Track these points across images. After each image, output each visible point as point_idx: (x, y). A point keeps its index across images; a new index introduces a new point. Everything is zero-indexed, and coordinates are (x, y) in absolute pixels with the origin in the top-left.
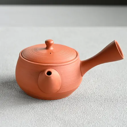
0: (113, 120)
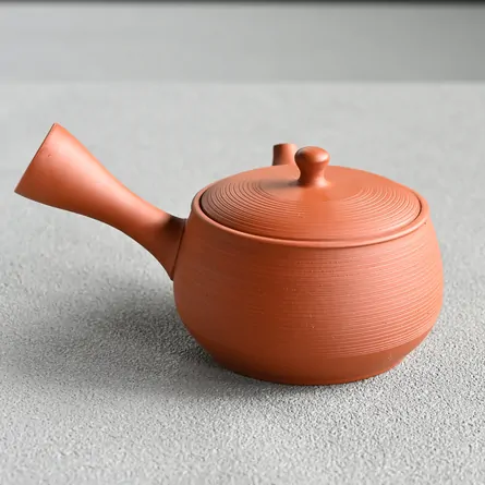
0: (468, 403)
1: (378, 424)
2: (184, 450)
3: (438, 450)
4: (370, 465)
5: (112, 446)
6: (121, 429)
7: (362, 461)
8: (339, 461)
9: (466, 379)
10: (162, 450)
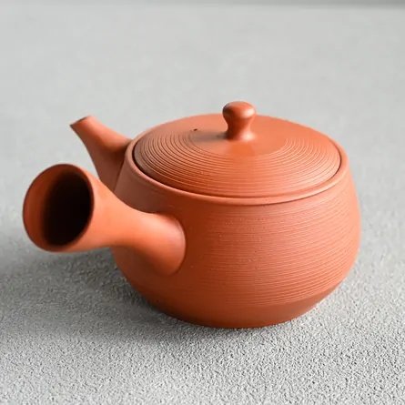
1: (262, 354)
2: (79, 380)
3: (317, 383)
4: (251, 398)
5: (12, 375)
6: (24, 355)
7: (244, 394)
8: (223, 393)
9: (347, 304)
10: (59, 379)
